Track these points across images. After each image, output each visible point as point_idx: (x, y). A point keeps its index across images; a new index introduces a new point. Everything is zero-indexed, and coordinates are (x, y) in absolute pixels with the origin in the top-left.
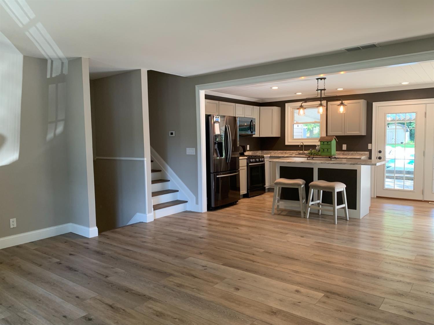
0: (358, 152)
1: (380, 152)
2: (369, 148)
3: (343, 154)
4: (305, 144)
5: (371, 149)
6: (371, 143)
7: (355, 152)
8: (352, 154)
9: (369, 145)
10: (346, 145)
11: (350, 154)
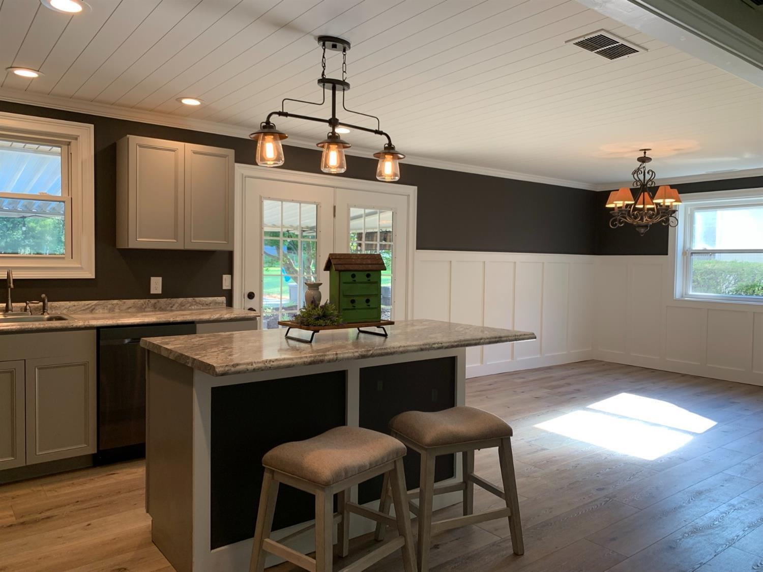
0: (197, 299)
1: (251, 296)
2: (226, 285)
3: (155, 308)
4: (16, 275)
5: (230, 288)
6: (231, 272)
7: (190, 299)
8: (182, 307)
9: (226, 278)
10: (160, 279)
11: (176, 305)
